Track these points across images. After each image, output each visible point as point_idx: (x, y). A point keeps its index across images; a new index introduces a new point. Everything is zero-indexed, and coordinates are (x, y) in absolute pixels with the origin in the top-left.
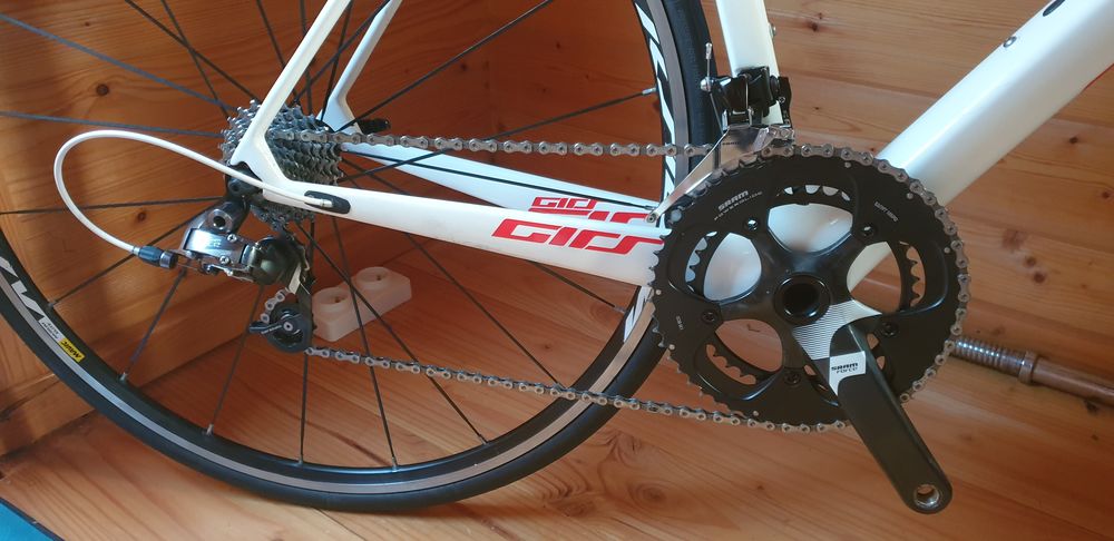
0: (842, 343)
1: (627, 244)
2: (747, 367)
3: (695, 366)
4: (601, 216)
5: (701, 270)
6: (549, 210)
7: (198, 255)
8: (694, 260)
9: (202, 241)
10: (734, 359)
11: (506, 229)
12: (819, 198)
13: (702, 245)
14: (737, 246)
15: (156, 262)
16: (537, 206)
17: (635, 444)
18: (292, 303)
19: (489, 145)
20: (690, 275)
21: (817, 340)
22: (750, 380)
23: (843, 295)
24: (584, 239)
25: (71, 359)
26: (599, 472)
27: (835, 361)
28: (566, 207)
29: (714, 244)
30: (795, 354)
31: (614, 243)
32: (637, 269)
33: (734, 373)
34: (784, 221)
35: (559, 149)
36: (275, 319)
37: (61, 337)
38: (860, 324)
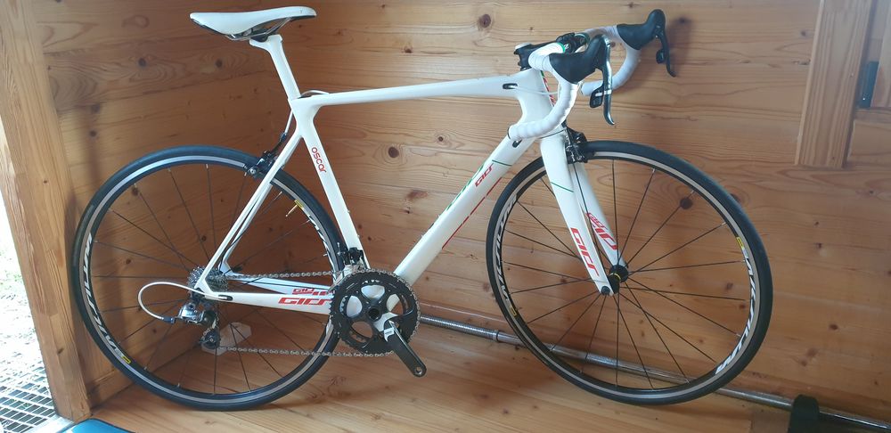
0: (387, 325)
1: (322, 302)
2: (363, 337)
3: (347, 338)
4: (316, 293)
5: (345, 307)
6: (300, 293)
7: (184, 318)
8: (342, 305)
9: (185, 313)
10: (359, 335)
11: (283, 300)
12: (375, 283)
13: (344, 300)
14: (354, 299)
15: (170, 322)
16: (295, 292)
17: (343, 379)
18: (213, 331)
19: (286, 275)
20: (342, 310)
21: (380, 326)
22: (364, 341)
23: (386, 310)
24: (308, 301)
25: (126, 363)
26: (328, 389)
27: (386, 331)
28: (305, 291)
29: (348, 299)
30: (375, 330)
31: (318, 302)
32: (325, 309)
33: (359, 340)
34: (367, 291)
35: (308, 274)
36: (207, 337)
37: (122, 355)
38: (392, 319)
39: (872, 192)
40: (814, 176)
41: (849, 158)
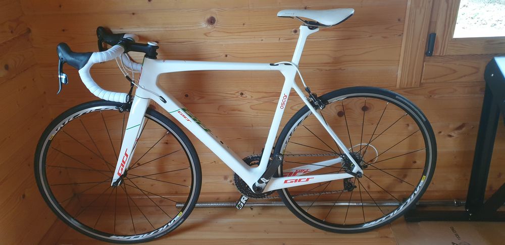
39: (431, 96)
40: (405, 92)
41: (422, 82)
